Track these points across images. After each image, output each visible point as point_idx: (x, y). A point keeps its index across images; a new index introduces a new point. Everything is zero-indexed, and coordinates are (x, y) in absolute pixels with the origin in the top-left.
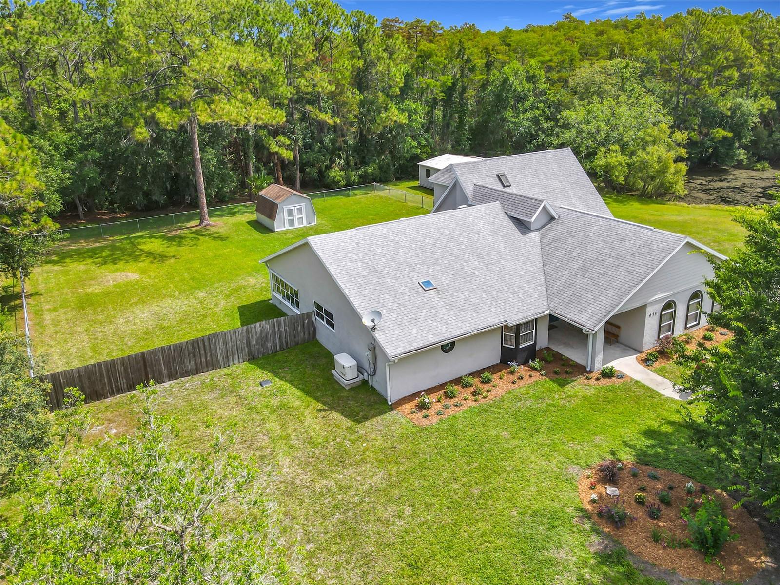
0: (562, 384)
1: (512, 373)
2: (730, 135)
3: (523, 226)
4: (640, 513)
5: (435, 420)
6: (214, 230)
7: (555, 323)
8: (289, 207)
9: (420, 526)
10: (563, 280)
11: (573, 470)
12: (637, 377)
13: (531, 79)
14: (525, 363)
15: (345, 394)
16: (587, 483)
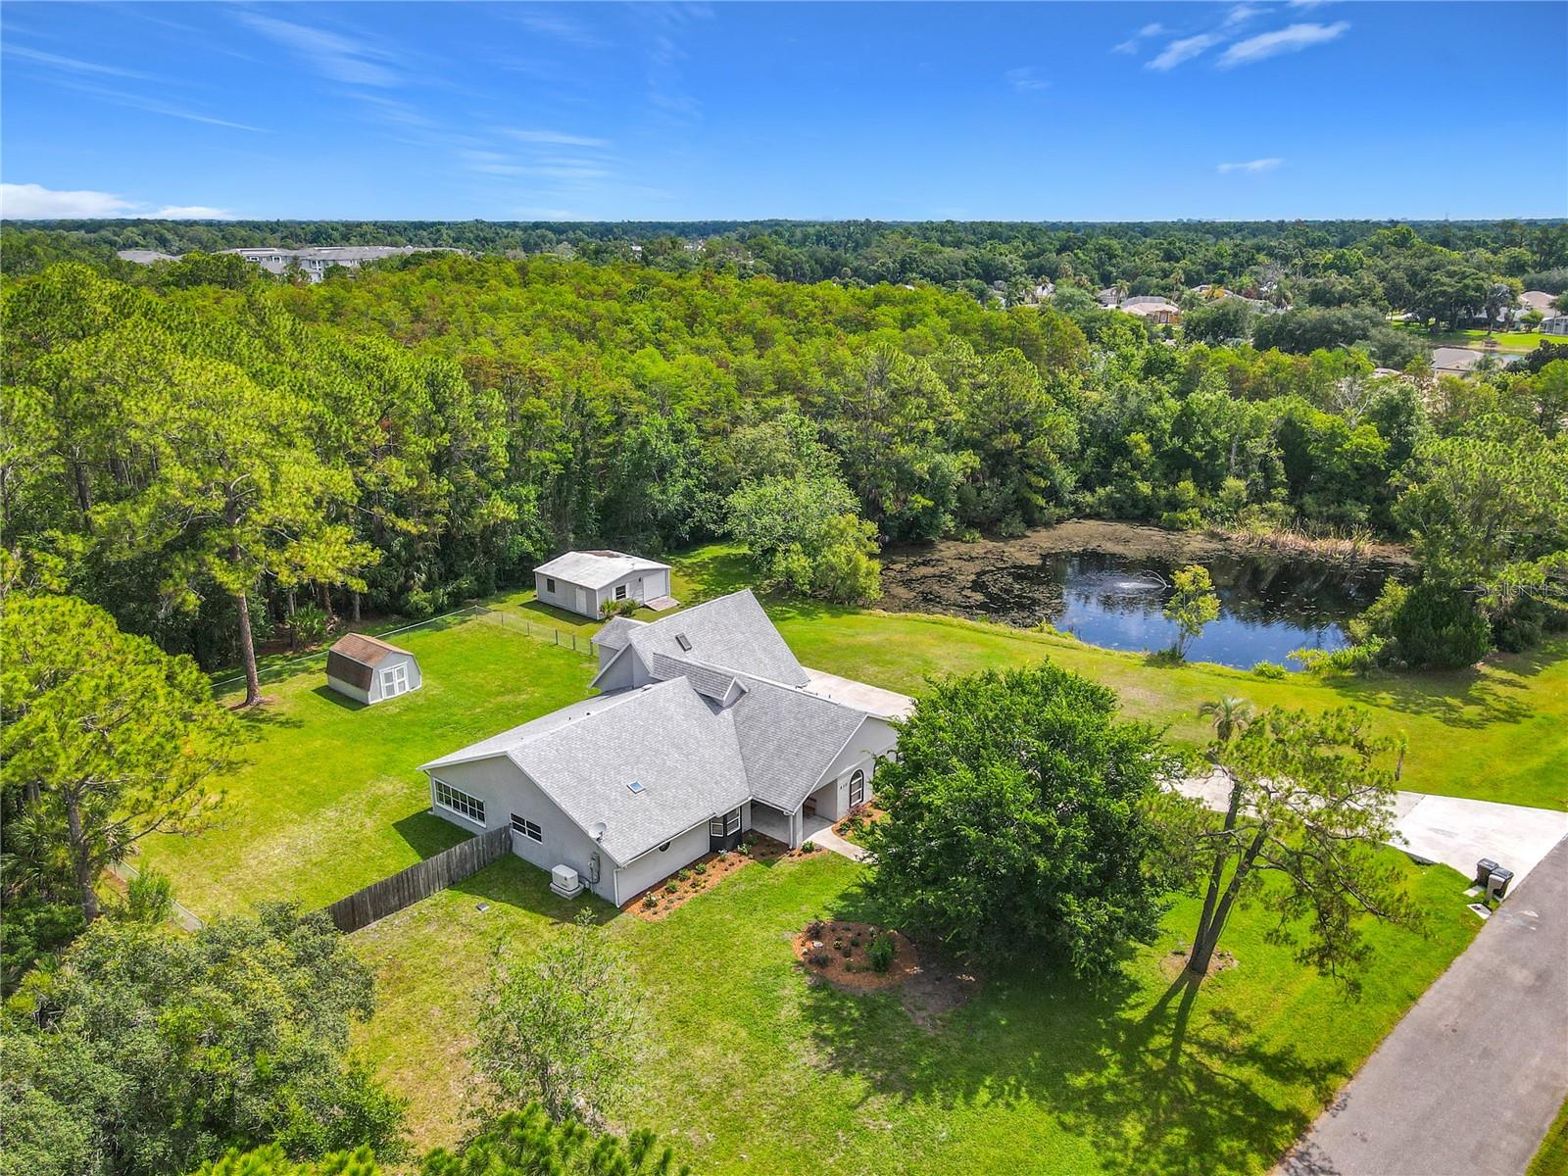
0: (769, 864)
1: (723, 861)
2: (931, 504)
3: (714, 704)
4: (838, 955)
5: (665, 914)
6: (272, 710)
7: (755, 806)
8: (387, 670)
9: (680, 995)
10: (761, 762)
11: (788, 935)
12: (833, 848)
13: (679, 436)
14: (733, 849)
15: (570, 905)
16: (800, 942)
